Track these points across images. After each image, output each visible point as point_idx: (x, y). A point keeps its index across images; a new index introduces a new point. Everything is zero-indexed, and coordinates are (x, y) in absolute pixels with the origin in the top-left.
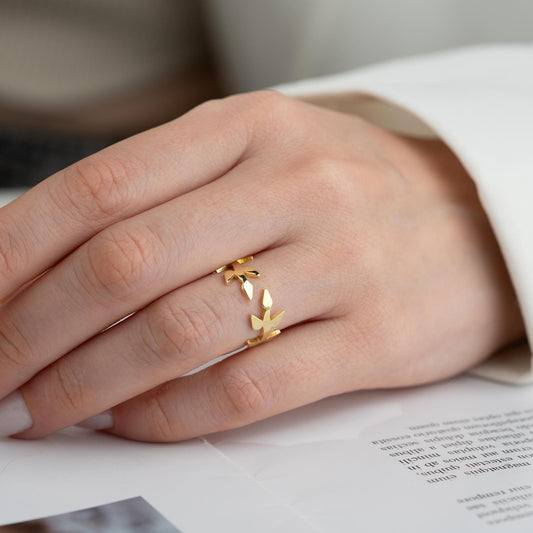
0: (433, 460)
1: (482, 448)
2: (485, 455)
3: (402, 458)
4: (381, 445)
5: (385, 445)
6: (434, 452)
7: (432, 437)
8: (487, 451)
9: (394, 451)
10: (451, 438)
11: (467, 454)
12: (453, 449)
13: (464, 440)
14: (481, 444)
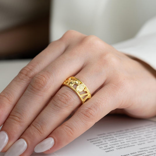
0: (106, 145)
1: (120, 141)
2: (121, 143)
3: (97, 144)
4: (90, 141)
5: (91, 141)
6: (106, 142)
7: (104, 138)
8: (122, 142)
9: (94, 142)
10: (110, 138)
11: (116, 143)
12: (111, 141)
13: (114, 138)
14: (120, 140)
